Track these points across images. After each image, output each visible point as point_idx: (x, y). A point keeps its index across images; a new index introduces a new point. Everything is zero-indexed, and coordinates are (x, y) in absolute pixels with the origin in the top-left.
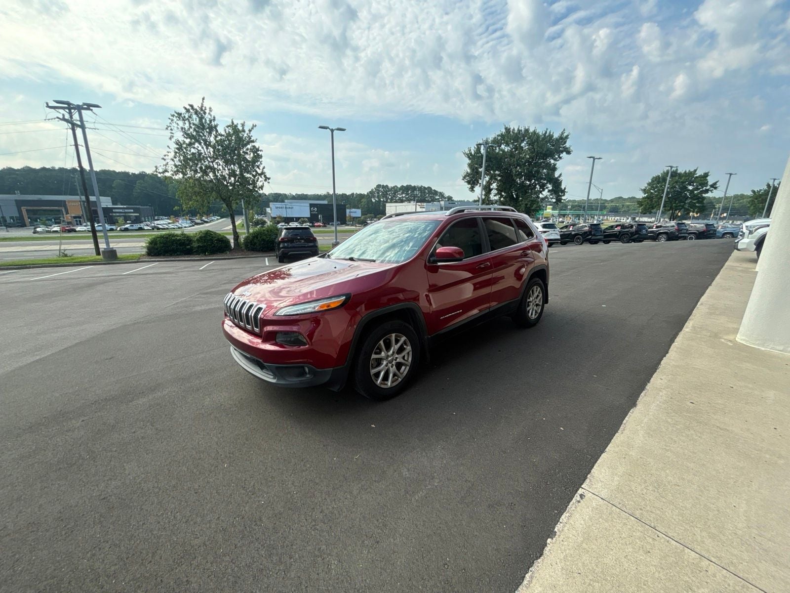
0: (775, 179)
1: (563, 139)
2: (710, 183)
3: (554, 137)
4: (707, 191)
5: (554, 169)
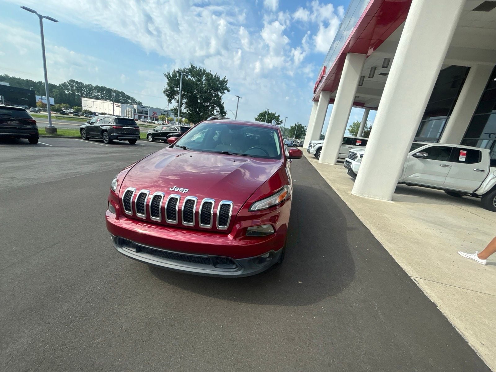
0: (298, 122)
1: (225, 82)
3: (220, 80)
5: (220, 99)
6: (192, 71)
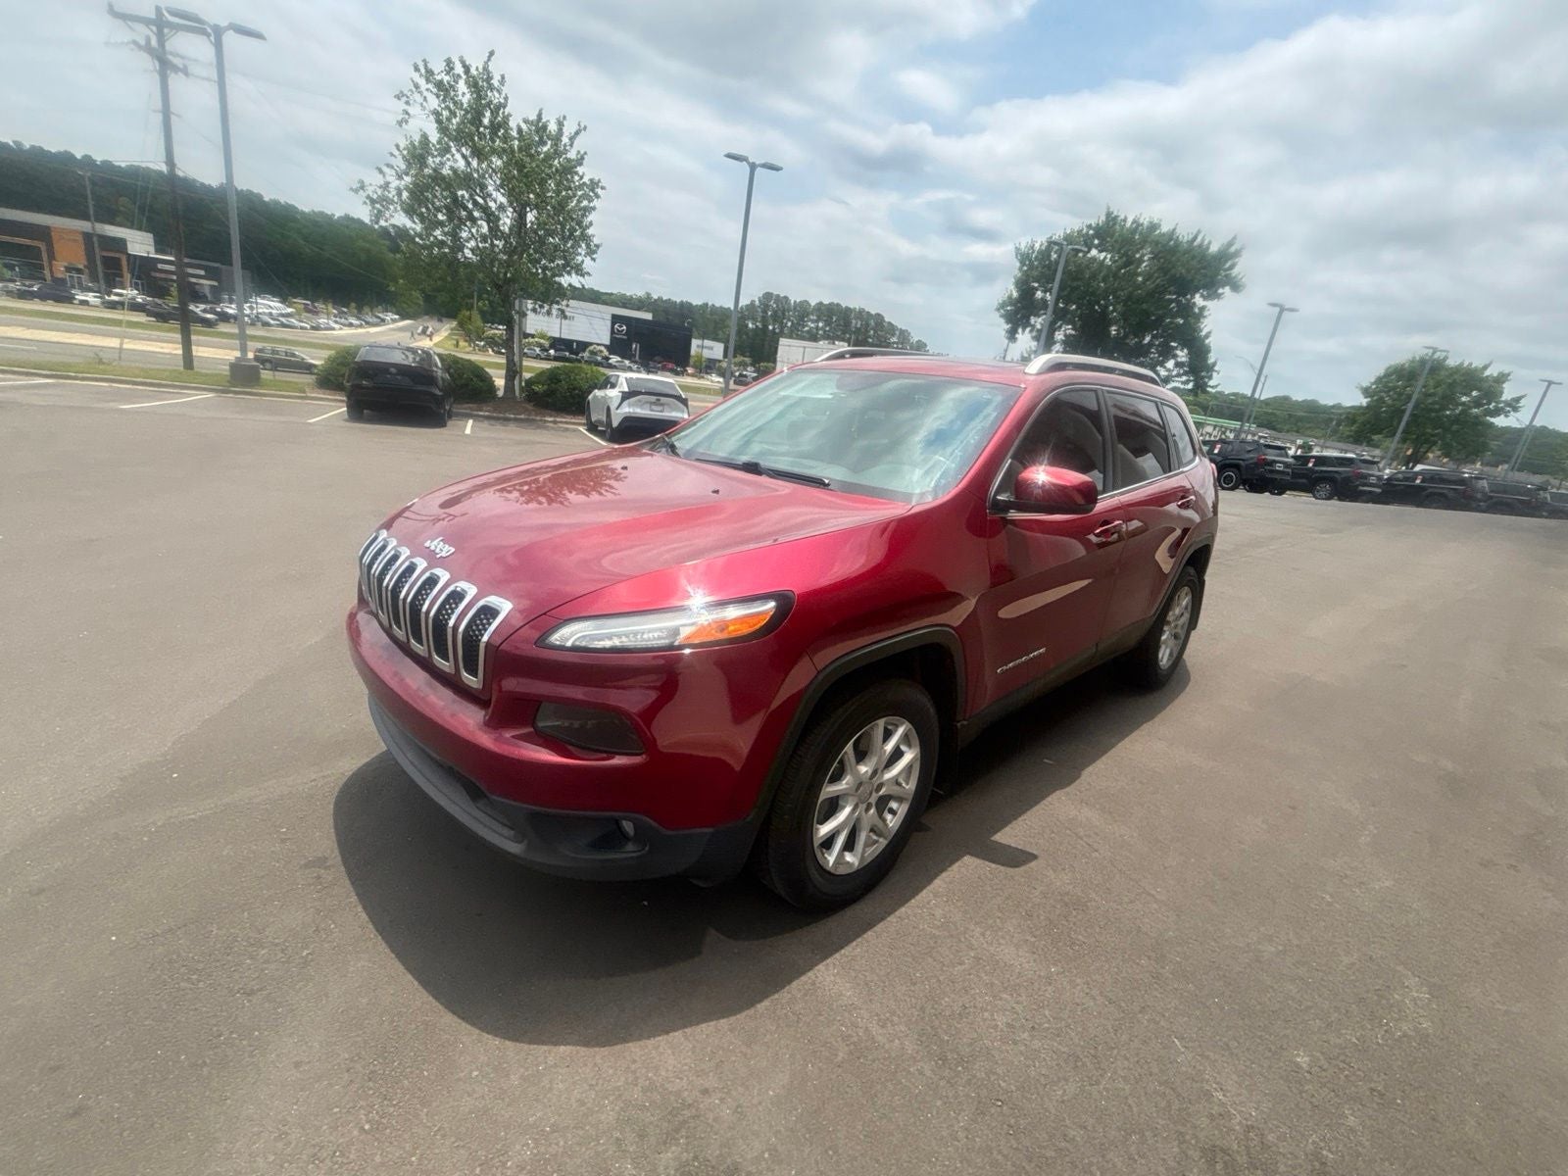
2: (1506, 397)
3: (1210, 251)
4: (1497, 412)
5: (1200, 316)
6: (1107, 232)
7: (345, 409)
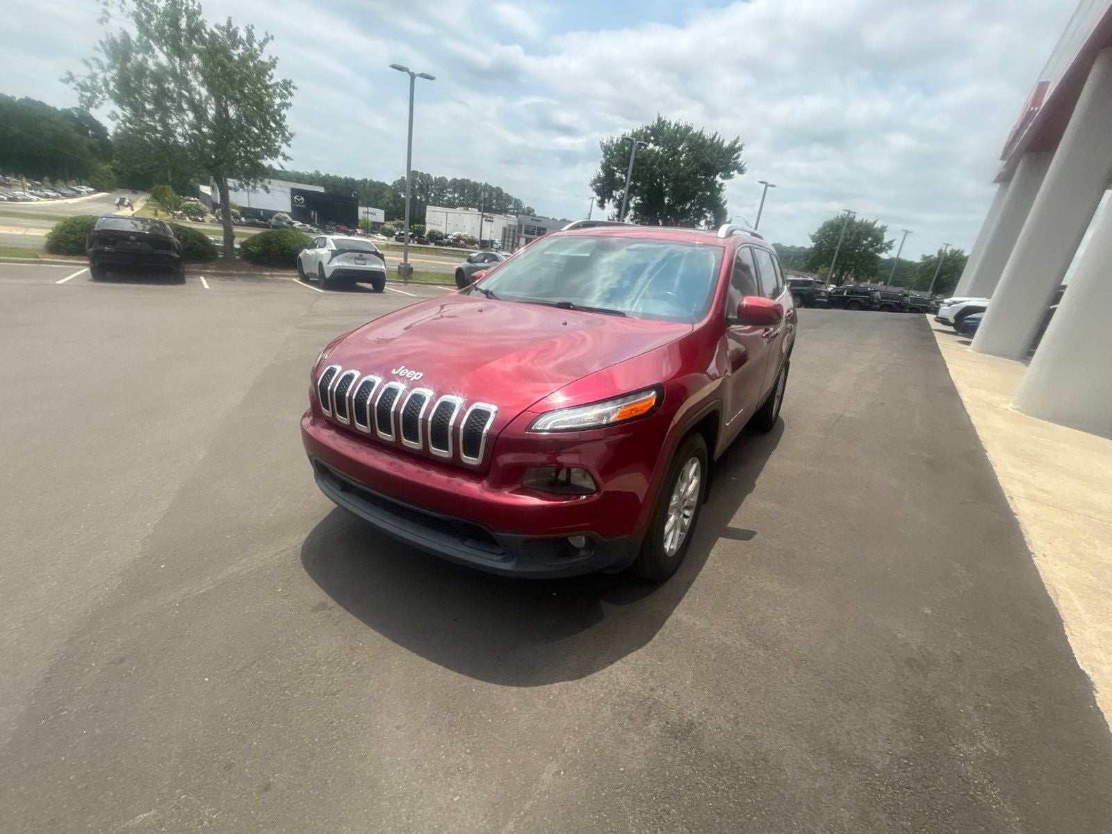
0: (948, 245)
1: (734, 149)
2: (885, 241)
3: (724, 146)
4: (881, 250)
5: (720, 190)
6: (659, 131)
7: (87, 269)
